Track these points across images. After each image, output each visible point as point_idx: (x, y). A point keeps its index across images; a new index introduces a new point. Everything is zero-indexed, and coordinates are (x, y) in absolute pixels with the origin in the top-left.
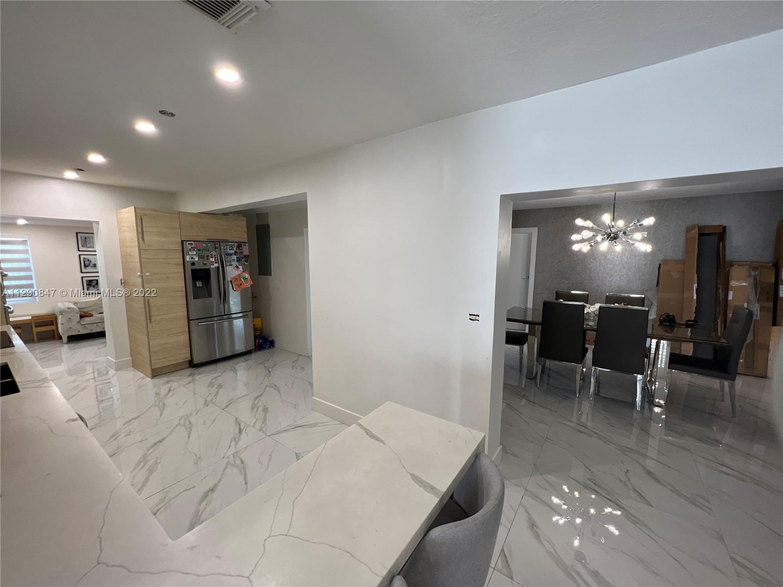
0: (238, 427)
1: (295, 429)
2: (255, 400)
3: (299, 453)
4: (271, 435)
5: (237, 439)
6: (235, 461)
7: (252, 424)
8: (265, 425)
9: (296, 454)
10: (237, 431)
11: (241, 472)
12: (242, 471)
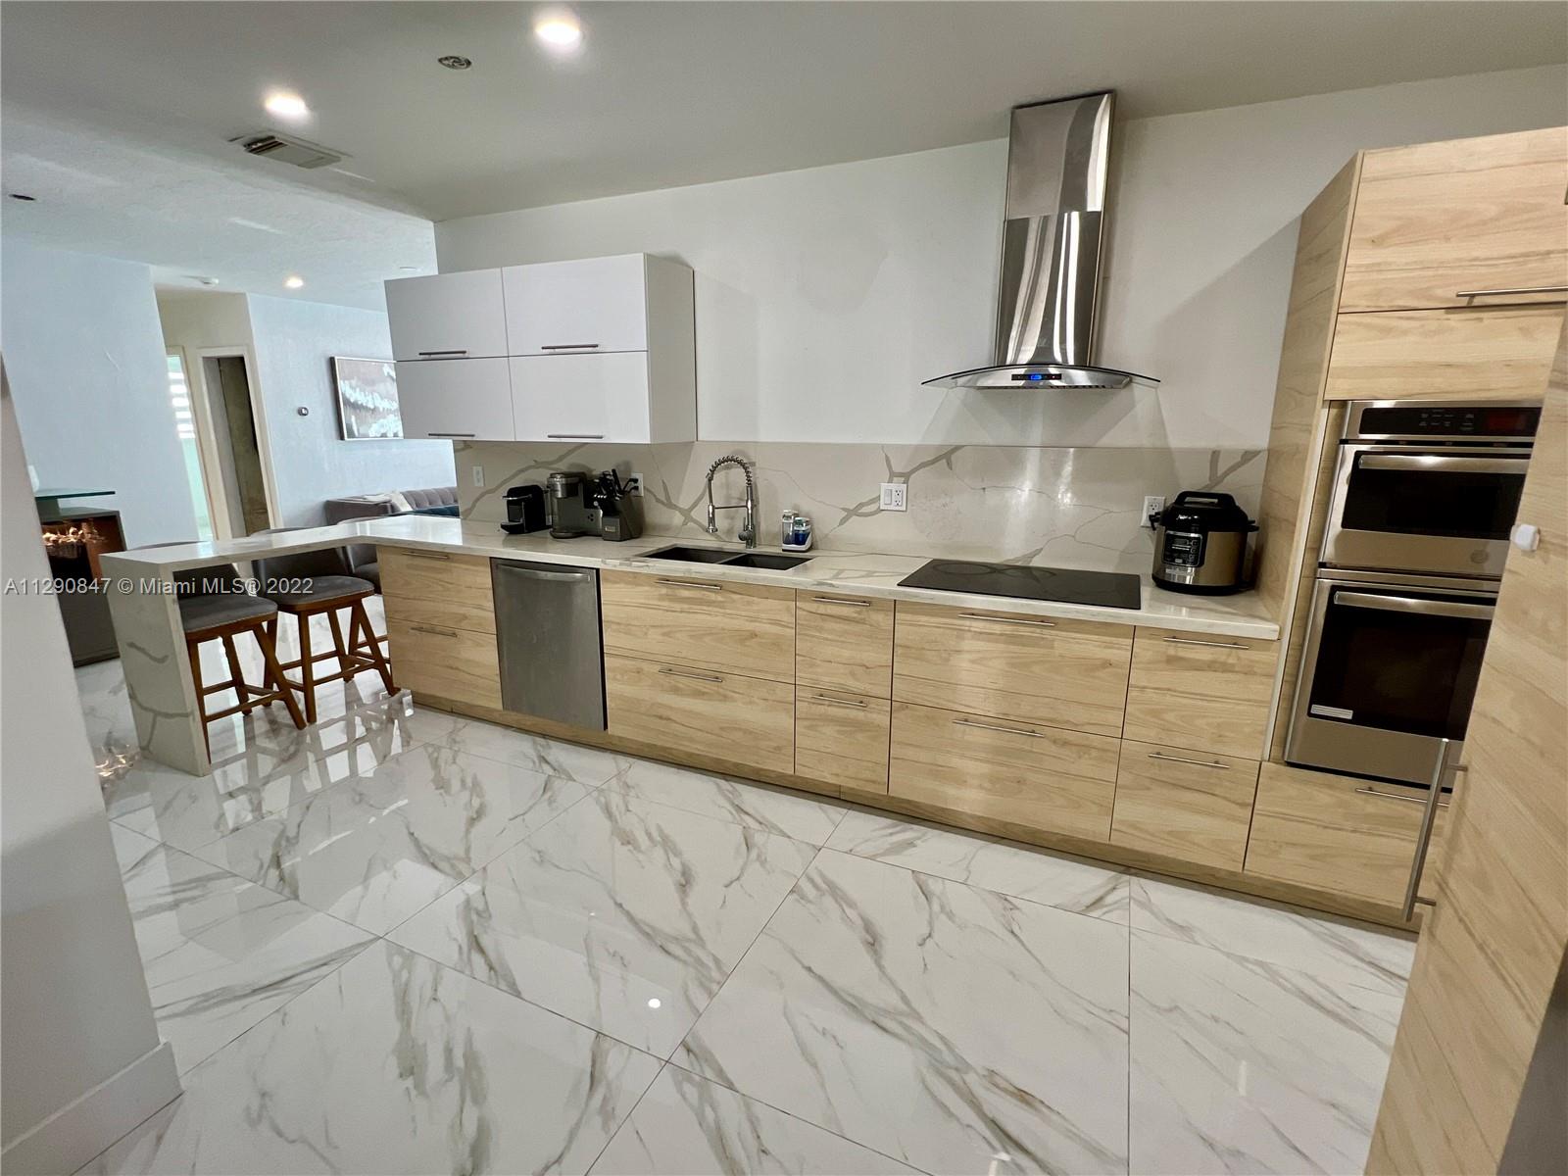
0: (492, 956)
1: (288, 974)
2: (483, 1130)
3: (289, 899)
4: (372, 941)
5: (475, 917)
6: (453, 866)
7: (448, 975)
8: (396, 976)
9: (296, 897)
10: (485, 941)
11: (428, 848)
12: (427, 852)
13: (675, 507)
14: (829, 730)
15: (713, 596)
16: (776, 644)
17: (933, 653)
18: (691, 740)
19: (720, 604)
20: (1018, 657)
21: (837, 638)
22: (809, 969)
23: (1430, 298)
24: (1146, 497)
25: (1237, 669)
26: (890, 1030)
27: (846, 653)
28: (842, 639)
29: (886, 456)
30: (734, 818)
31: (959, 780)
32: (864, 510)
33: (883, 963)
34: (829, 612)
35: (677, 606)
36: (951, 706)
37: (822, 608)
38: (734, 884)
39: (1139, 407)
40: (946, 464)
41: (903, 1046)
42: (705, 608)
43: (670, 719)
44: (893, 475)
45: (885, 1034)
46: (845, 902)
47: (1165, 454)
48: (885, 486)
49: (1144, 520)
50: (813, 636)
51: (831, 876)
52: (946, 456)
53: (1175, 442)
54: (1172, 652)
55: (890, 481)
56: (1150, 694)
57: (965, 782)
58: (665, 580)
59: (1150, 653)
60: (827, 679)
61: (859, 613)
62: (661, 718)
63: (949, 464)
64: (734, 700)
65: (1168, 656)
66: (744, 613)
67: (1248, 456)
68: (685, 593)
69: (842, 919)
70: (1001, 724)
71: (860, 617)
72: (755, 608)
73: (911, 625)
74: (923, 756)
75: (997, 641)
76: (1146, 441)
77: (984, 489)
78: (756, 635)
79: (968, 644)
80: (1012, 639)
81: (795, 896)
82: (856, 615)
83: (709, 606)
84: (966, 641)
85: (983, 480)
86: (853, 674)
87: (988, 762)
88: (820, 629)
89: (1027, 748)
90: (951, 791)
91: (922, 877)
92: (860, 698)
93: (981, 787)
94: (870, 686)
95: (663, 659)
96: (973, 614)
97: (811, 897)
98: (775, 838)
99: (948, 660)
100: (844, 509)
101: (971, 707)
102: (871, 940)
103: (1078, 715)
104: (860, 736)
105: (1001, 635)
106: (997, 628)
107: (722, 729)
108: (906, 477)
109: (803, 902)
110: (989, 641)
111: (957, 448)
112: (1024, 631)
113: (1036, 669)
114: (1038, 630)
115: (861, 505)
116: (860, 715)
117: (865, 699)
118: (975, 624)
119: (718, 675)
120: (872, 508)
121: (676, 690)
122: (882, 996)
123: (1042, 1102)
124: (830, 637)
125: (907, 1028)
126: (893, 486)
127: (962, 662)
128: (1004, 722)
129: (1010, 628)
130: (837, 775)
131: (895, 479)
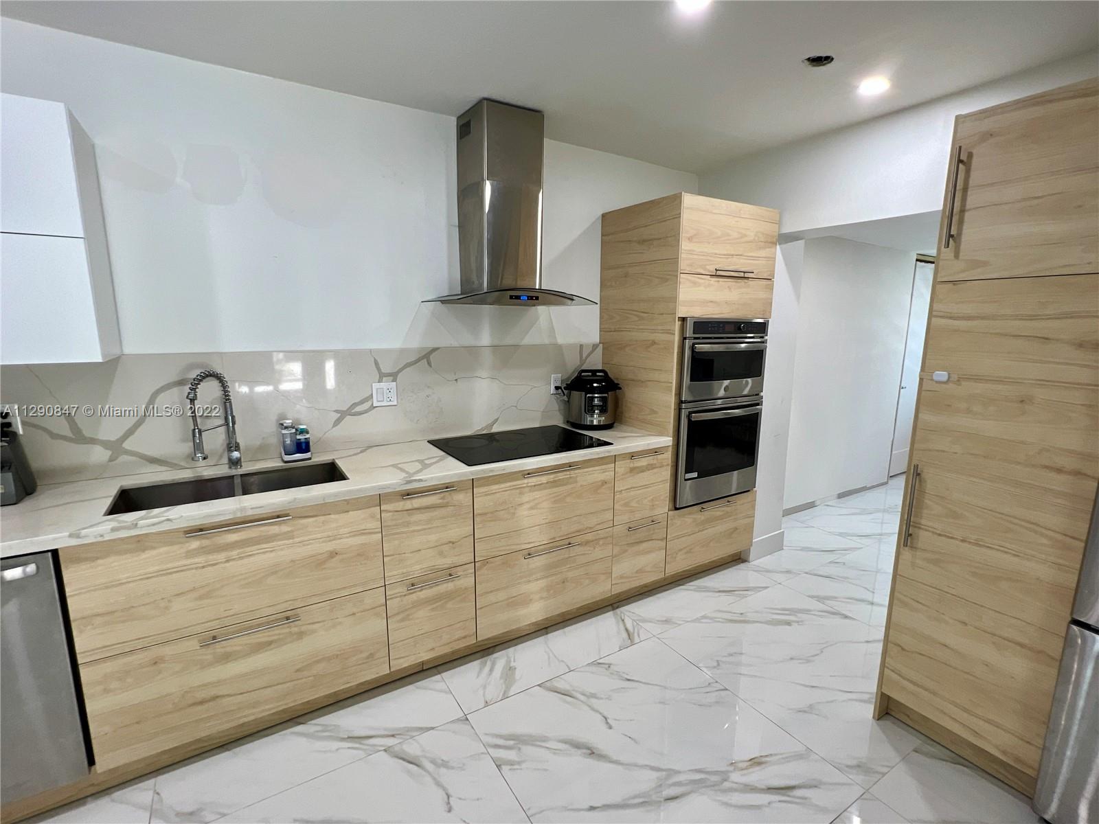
13: (93, 441)
14: (422, 613)
15: (275, 529)
16: (362, 554)
17: (503, 512)
18: (255, 705)
19: (289, 536)
20: (557, 496)
21: (424, 527)
22: (592, 808)
23: (705, 269)
24: (552, 376)
25: (657, 465)
26: (677, 795)
27: (433, 538)
28: (429, 526)
29: (375, 359)
30: (364, 750)
31: (525, 601)
32: (358, 409)
33: (615, 758)
34: (416, 506)
35: (221, 556)
36: (518, 548)
37: (408, 504)
38: (452, 803)
39: (541, 319)
40: (426, 363)
41: (693, 796)
42: (264, 546)
43: (217, 697)
44: (382, 376)
45: (678, 800)
46: (538, 741)
47: (559, 348)
48: (376, 386)
49: (553, 390)
50: (403, 533)
51: (506, 731)
52: (427, 357)
53: (560, 341)
54: (632, 465)
55: (379, 382)
56: (624, 494)
57: (531, 600)
58: (198, 531)
59: (623, 469)
60: (418, 567)
61: (443, 498)
62: (202, 703)
63: (429, 364)
64: (314, 631)
65: (631, 468)
66: (319, 536)
67: (595, 347)
68: (233, 537)
69: (555, 753)
70: (554, 546)
71: (445, 501)
72: (334, 525)
73: (486, 495)
74: (502, 596)
75: (545, 488)
76: (547, 341)
77: (456, 380)
78: (337, 554)
79: (525, 498)
80: (554, 484)
81: (505, 768)
82: (441, 501)
83: (269, 542)
84: (526, 495)
85: (455, 374)
86: (441, 554)
87: (543, 578)
88: (408, 524)
89: (566, 556)
90: (522, 612)
91: (548, 684)
92: (448, 572)
93: (542, 598)
94: (456, 558)
95: (199, 629)
96: (528, 474)
97: (516, 759)
98: (424, 738)
99: (514, 514)
100: (337, 411)
101: (532, 543)
102: (589, 752)
103: (592, 521)
104: (450, 605)
105: (547, 483)
106: (544, 479)
107: (298, 670)
108: (394, 376)
109: (515, 767)
110: (541, 490)
111: (435, 350)
112: (561, 476)
113: (568, 500)
114: (568, 473)
115: (355, 405)
116: (450, 586)
117: (453, 571)
118: (530, 480)
119: (288, 614)
120: (366, 406)
121: (227, 658)
122: (645, 781)
123: (761, 756)
124: (416, 528)
125: (679, 784)
126: (383, 385)
127: (523, 512)
128: (555, 544)
129: (552, 476)
130: (433, 649)
131: (384, 379)
